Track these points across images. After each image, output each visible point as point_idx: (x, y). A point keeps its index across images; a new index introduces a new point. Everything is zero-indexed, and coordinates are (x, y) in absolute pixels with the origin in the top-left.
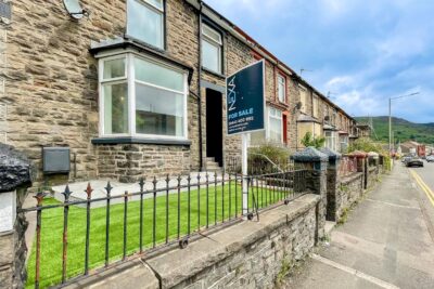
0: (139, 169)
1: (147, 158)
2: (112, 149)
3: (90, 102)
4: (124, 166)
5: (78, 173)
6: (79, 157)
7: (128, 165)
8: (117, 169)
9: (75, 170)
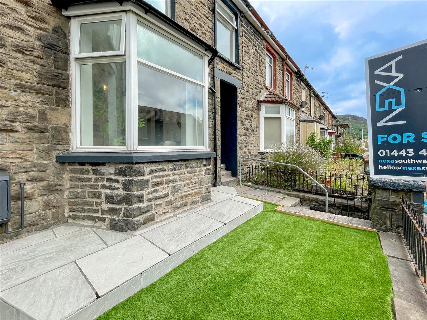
0: (145, 204)
1: (157, 184)
2: (95, 172)
3: (54, 90)
4: (119, 202)
5: (28, 218)
6: (29, 188)
7: (126, 200)
8: (105, 206)
9: (21, 212)
